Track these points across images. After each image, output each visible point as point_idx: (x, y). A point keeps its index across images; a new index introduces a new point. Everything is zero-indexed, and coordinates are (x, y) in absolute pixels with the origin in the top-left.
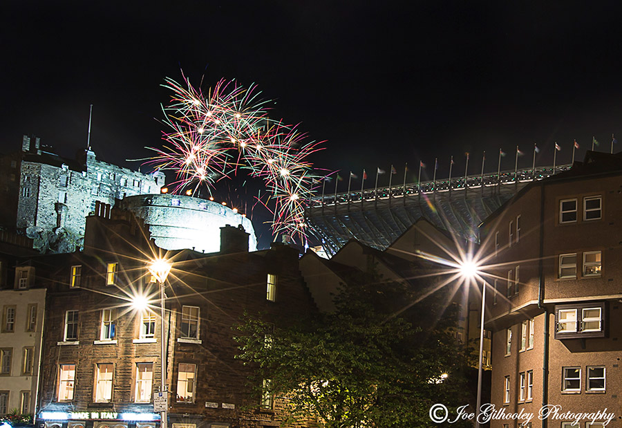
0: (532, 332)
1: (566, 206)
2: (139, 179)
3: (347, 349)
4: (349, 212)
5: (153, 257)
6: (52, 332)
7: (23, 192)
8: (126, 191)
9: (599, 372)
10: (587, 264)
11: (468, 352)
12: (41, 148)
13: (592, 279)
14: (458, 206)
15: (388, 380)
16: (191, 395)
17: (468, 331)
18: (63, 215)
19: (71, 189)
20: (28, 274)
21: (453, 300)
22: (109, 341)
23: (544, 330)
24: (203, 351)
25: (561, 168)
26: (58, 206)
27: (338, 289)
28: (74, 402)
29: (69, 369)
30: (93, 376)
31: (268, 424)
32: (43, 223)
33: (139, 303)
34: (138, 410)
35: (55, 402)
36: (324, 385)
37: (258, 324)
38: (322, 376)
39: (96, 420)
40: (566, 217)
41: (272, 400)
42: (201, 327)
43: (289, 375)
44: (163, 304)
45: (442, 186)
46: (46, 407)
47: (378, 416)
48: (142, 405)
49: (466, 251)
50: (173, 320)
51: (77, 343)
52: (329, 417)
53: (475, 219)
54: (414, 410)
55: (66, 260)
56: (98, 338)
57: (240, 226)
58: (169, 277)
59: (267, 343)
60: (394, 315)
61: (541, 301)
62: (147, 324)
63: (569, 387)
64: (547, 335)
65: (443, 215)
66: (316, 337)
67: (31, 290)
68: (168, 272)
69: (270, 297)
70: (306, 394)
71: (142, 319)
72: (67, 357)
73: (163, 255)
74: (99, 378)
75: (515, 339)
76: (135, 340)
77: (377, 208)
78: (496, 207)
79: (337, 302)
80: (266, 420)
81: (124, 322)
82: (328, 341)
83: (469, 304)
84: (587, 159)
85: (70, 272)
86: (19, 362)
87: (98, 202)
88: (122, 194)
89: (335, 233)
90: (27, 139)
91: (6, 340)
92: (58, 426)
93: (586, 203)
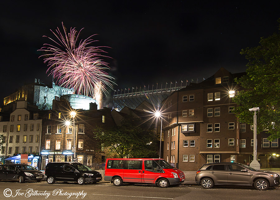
0: (175, 131)
1: (184, 98)
2: (67, 90)
3: (124, 135)
5: (71, 111)
6: (44, 131)
7: (35, 94)
9: (193, 142)
10: (190, 113)
11: (157, 136)
12: (40, 82)
13: (192, 117)
14: (155, 97)
15: (136, 144)
16: (82, 147)
17: (157, 131)
18: (46, 100)
19: (48, 93)
20: (37, 116)
21: (153, 123)
22: (59, 133)
23: (178, 131)
24: (85, 136)
25: (183, 87)
26: (45, 97)
27: (122, 120)
28: (50, 149)
29: (49, 141)
30: (55, 143)
32: (41, 102)
33: (68, 123)
34: (68, 152)
35: (45, 149)
36: (118, 145)
37: (100, 129)
38: (118, 143)
39: (56, 154)
40: (184, 100)
41: (104, 149)
42: (84, 130)
43: (108, 142)
44: (74, 124)
45: (150, 92)
46: (42, 151)
47: (133, 153)
48: (69, 150)
49: (157, 110)
50: (77, 128)
51: (51, 134)
52: (120, 153)
53: (159, 101)
54: (143, 152)
55: (47, 112)
56: (56, 133)
57: (95, 103)
59: (103, 134)
60: (137, 127)
61: (177, 123)
62: (70, 129)
63: (185, 146)
64: (179, 132)
65: (151, 100)
66: (116, 132)
67: (38, 120)
68: (75, 115)
69: (103, 122)
70: (113, 147)
71: (68, 128)
72: (48, 138)
73: (74, 111)
74: (57, 143)
75: (170, 133)
76: (66, 133)
77: (132, 98)
78: (165, 98)
79: (121, 123)
80: (102, 154)
81: (63, 129)
82: (119, 134)
83: (158, 123)
84: (190, 85)
85: (48, 115)
86: (35, 139)
87: (56, 96)
88: (62, 94)
89: (121, 105)
90: (36, 80)
91: (31, 133)
92: (46, 156)
93: (190, 97)
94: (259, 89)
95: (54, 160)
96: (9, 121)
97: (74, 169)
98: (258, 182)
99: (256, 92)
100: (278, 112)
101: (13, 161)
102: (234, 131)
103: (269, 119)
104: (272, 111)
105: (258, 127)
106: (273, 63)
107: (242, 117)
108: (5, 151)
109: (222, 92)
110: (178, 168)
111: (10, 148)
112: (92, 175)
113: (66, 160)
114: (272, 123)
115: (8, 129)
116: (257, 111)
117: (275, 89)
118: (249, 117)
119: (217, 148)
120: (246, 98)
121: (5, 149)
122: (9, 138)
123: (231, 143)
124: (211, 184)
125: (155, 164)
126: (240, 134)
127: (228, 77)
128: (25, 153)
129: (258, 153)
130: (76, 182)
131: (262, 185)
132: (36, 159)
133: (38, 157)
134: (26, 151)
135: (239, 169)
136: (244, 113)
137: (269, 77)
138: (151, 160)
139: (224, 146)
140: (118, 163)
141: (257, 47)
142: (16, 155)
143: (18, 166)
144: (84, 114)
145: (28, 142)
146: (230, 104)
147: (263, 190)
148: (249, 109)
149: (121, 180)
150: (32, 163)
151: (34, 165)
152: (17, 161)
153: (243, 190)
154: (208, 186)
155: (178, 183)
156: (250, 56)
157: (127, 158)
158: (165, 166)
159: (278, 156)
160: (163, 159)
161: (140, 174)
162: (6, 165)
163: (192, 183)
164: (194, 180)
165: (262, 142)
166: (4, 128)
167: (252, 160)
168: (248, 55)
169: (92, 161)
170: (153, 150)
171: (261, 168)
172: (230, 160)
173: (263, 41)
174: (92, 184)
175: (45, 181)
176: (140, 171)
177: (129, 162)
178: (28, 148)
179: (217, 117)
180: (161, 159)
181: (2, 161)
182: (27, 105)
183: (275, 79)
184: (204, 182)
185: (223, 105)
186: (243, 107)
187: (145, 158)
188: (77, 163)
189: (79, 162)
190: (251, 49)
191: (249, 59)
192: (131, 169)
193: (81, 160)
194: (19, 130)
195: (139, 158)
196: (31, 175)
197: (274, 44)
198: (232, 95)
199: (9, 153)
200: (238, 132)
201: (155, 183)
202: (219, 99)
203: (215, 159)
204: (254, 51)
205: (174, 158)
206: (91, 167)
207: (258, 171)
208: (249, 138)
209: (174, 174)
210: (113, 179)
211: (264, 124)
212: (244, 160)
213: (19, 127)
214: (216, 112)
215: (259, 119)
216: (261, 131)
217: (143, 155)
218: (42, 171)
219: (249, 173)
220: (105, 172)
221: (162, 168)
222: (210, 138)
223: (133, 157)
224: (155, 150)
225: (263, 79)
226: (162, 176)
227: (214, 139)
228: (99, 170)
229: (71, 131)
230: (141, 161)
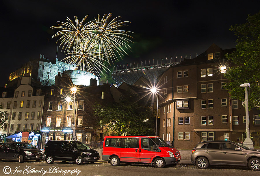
0: (170, 107)
1: (179, 73)
2: (69, 66)
3: (122, 112)
4: (123, 75)
5: (72, 87)
6: (46, 108)
7: (39, 69)
8: (66, 69)
9: (188, 118)
10: (185, 89)
11: (154, 113)
12: (44, 58)
13: (186, 93)
14: (151, 73)
15: (133, 121)
16: (81, 125)
17: (154, 107)
18: (50, 75)
19: (52, 69)
20: (40, 91)
21: (150, 99)
22: (60, 110)
23: (173, 107)
24: (85, 113)
25: (177, 63)
26: (48, 73)
27: (120, 95)
28: (51, 127)
29: (50, 118)
31: (101, 133)
32: (44, 78)
33: (69, 99)
34: (67, 129)
35: (46, 127)
36: (116, 122)
37: (99, 105)
38: (116, 119)
39: (56, 132)
40: (179, 76)
41: (102, 126)
42: (84, 106)
43: (107, 119)
44: (75, 100)
45: (147, 68)
46: (43, 128)
47: (130, 131)
48: (68, 128)
49: (153, 85)
50: (77, 104)
51: (52, 110)
52: (117, 131)
53: (156, 77)
54: (139, 129)
55: (50, 88)
56: (57, 109)
57: (95, 78)
58: (76, 92)
59: (101, 110)
60: (135, 103)
61: (173, 99)
62: (70, 105)
63: (180, 123)
64: (174, 108)
65: (147, 76)
66: (114, 109)
67: (40, 96)
68: (76, 91)
69: (102, 98)
70: (111, 124)
71: (69, 104)
72: (49, 114)
73: (75, 86)
74: (57, 120)
75: (166, 110)
76: (67, 110)
77: (130, 74)
78: (161, 73)
79: (120, 99)
80: (101, 132)
81: (64, 105)
82: (117, 110)
83: (154, 100)
84: (184, 61)
85: (51, 91)
86: (37, 115)
87: (58, 72)
89: (120, 80)
90: (41, 55)
91: (34, 110)
92: (46, 134)
93: (184, 72)
94: (248, 65)
95: (54, 138)
96: (13, 97)
97: (73, 147)
98: (252, 162)
99: (246, 68)
101: (14, 139)
102: (226, 107)
105: (249, 103)
107: (234, 93)
108: (7, 129)
109: (214, 68)
110: (173, 147)
111: (13, 126)
112: (90, 154)
113: (65, 138)
115: (12, 105)
116: (248, 87)
118: (241, 93)
119: (211, 126)
120: (236, 74)
121: (7, 126)
122: (12, 115)
123: (224, 120)
124: (206, 164)
125: (151, 142)
126: (233, 110)
127: (219, 52)
128: (26, 131)
129: (250, 130)
130: (74, 162)
131: (256, 164)
132: (36, 137)
133: (39, 135)
134: (27, 128)
135: (233, 148)
136: (236, 89)
137: (257, 53)
138: (147, 138)
139: (218, 124)
140: (115, 141)
141: (245, 24)
142: (17, 132)
143: (18, 145)
144: (84, 90)
145: (30, 119)
146: (222, 80)
147: (257, 170)
148: (240, 85)
149: (118, 159)
150: (32, 141)
151: (35, 143)
153: (237, 171)
154: (203, 166)
155: (174, 163)
156: (239, 32)
157: (125, 136)
158: (161, 145)
161: (137, 153)
162: (7, 144)
163: (188, 163)
164: (189, 160)
165: (254, 118)
166: (7, 104)
167: (245, 138)
168: (237, 31)
169: (90, 139)
170: (150, 128)
171: (254, 147)
172: (224, 138)
173: (250, 18)
174: (90, 164)
175: (44, 160)
176: (137, 149)
177: (126, 140)
178: (29, 125)
179: (210, 93)
180: (158, 137)
181: (3, 139)
182: (31, 80)
184: (199, 161)
185: (215, 80)
186: (234, 83)
187: (142, 135)
188: (76, 141)
189: (78, 140)
190: (240, 26)
191: (238, 35)
192: (128, 147)
193: (80, 138)
194: (22, 106)
195: (136, 136)
196: (31, 153)
198: (223, 71)
199: (11, 131)
200: (230, 109)
201: (151, 163)
202: (211, 75)
203: (209, 137)
204: (242, 28)
205: (170, 136)
206: (90, 146)
207: (252, 150)
208: (241, 114)
209: (170, 153)
210: (110, 159)
211: (255, 100)
212: (238, 138)
213: (22, 104)
214: (209, 88)
215: (250, 95)
216: (252, 108)
217: (140, 133)
218: (41, 150)
219: (243, 151)
220: (103, 151)
221: (159, 147)
222: (204, 115)
223: (130, 134)
224: (152, 127)
225: (252, 54)
226: (158, 155)
227: (208, 116)
228: (97, 149)
229: (72, 107)
230: (138, 139)
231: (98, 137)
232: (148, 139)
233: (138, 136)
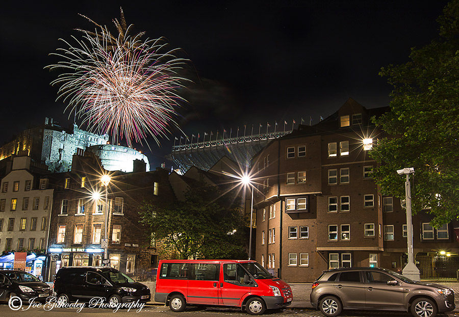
0: (274, 210)
1: (290, 150)
2: (97, 138)
3: (190, 218)
4: (192, 153)
5: (103, 174)
6: (56, 210)
7: (44, 144)
8: (91, 143)
9: (305, 229)
10: (300, 178)
11: (245, 220)
12: (53, 123)
13: (302, 185)
14: (241, 150)
15: (209, 233)
16: (118, 240)
17: (245, 209)
18: (62, 154)
19: (66, 142)
20: (46, 182)
21: (239, 195)
22: (82, 214)
23: (280, 209)
24: (124, 219)
25: (287, 133)
26: (60, 150)
27: (186, 189)
28: (65, 243)
29: (63, 227)
30: (74, 231)
31: (154, 254)
32: (53, 159)
33: (96, 196)
34: (94, 247)
35: (56, 243)
36: (179, 235)
37: (150, 206)
38: (179, 231)
39: (74, 252)
40: (290, 155)
41: (155, 242)
42: (124, 208)
43: (163, 230)
44: (107, 197)
45: (234, 141)
46: (52, 246)
47: (204, 250)
48: (96, 245)
49: (245, 172)
50: (111, 204)
51: (67, 215)
52: (182, 251)
53: (249, 156)
54: (221, 247)
55: (63, 176)
56: (76, 213)
57: (142, 159)
58: (109, 183)
59: (154, 215)
60: (212, 202)
61: (279, 195)
62: (99, 206)
63: (291, 236)
64: (282, 211)
65: (234, 154)
66: (176, 212)
67: (46, 190)
68: (109, 181)
69: (155, 193)
70: (171, 240)
71: (97, 204)
72: (62, 222)
73: (107, 173)
74: (76, 232)
75: (267, 213)
76: (93, 214)
77: (204, 151)
78: (258, 151)
80: (153, 252)
81: (88, 206)
82: (181, 214)
83: (246, 196)
84: (299, 129)
85: (65, 181)
86: (40, 224)
87: (78, 148)
88: (89, 145)
89: (186, 163)
90: (47, 119)
91: (35, 214)
92: (57, 255)
93: (299, 149)
94: (412, 136)
95: (71, 264)
97: (103, 279)
98: (418, 305)
99: (407, 141)
100: (445, 175)
102: (373, 209)
103: (431, 189)
104: (435, 174)
105: (414, 203)
106: (433, 91)
107: (386, 184)
109: (351, 141)
110: (280, 278)
112: (135, 290)
113: (90, 264)
114: (437, 195)
116: (410, 174)
117: (438, 135)
118: (398, 185)
119: (346, 242)
120: (391, 152)
123: (369, 232)
124: (337, 308)
125: (241, 270)
126: (384, 215)
127: (361, 114)
128: (22, 251)
129: (415, 249)
131: (424, 309)
132: (40, 261)
133: (44, 258)
134: (24, 246)
135: (383, 281)
136: (389, 177)
137: (427, 114)
138: (234, 263)
139: (358, 238)
140: (178, 268)
141: (406, 64)
142: (6, 253)
143: (8, 275)
144: (124, 180)
145: (28, 229)
146: (366, 161)
148: (397, 171)
149: (184, 300)
150: (33, 269)
151: (37, 272)
152: (8, 264)
154: (333, 312)
155: (281, 306)
156: (395, 79)
157: (195, 259)
158: (258, 275)
159: (449, 255)
160: (255, 262)
161: (215, 288)
163: (305, 306)
165: (422, 229)
167: (405, 263)
168: (392, 77)
169: (134, 265)
170: (239, 245)
171: (421, 278)
172: (369, 263)
173: (415, 54)
176: (216, 283)
177: (197, 267)
178: (27, 242)
179: (345, 185)
180: (252, 261)
182: (29, 163)
183: (438, 119)
184: (325, 304)
185: (353, 163)
186: (387, 168)
187: (224, 258)
188: (109, 269)
189: (113, 267)
190: (397, 67)
191: (394, 84)
192: (201, 279)
193: (115, 264)
194: (14, 208)
195: (214, 259)
196: (30, 290)
197: (433, 59)
198: (368, 146)
200: (380, 213)
201: (241, 306)
202: (347, 153)
203: (343, 261)
204: (401, 71)
205: (273, 260)
206: (133, 276)
207: (417, 283)
208: (398, 222)
209: (274, 290)
210: (169, 299)
211: (423, 197)
212: (393, 263)
213: (14, 203)
214: (342, 176)
215: (415, 188)
216: (418, 210)
217: (221, 254)
218: (48, 284)
219: (402, 286)
220: (156, 285)
221: (254, 278)
222: (334, 223)
223: (204, 257)
224: (242, 244)
225: (419, 117)
226: (254, 293)
227: (341, 225)
228: (147, 282)
229: (101, 210)
230: (218, 264)
231: (148, 261)
232: (235, 265)
233: (218, 259)
